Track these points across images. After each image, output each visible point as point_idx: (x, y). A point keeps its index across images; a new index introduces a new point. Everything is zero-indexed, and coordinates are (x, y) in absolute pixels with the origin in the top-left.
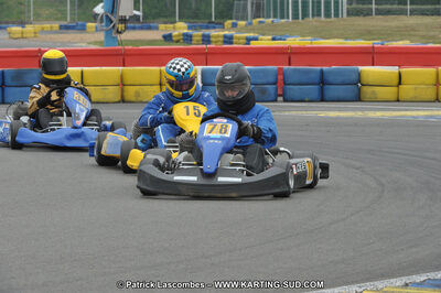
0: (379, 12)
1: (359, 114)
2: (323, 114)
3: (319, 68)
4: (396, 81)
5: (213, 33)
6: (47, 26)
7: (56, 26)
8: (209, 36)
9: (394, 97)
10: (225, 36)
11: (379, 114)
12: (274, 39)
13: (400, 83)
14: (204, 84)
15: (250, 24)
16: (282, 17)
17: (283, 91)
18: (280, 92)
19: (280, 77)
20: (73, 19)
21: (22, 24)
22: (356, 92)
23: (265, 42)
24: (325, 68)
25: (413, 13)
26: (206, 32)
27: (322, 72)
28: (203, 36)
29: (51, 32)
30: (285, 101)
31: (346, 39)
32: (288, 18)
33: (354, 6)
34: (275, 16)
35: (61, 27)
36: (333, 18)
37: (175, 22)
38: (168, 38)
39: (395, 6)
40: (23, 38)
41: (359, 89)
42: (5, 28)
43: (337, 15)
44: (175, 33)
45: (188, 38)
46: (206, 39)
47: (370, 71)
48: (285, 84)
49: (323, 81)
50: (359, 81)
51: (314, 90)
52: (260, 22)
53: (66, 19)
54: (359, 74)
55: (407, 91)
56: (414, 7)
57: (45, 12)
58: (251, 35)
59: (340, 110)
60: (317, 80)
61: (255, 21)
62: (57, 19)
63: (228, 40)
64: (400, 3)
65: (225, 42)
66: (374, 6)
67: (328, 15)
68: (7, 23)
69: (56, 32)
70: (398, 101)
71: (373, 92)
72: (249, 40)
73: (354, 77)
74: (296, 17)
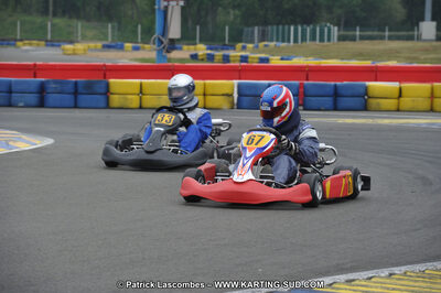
0: (362, 38)
1: (370, 121)
2: (341, 121)
3: (333, 83)
4: (397, 94)
5: (232, 53)
6: (92, 45)
7: (99, 45)
8: (228, 56)
9: (394, 108)
10: (242, 56)
11: (386, 121)
12: (282, 59)
13: (400, 96)
14: (240, 95)
15: (257, 47)
16: (283, 41)
17: (304, 101)
18: (300, 102)
19: (301, 90)
20: (113, 40)
21: (71, 42)
22: (363, 103)
23: (276, 61)
24: (338, 83)
25: (390, 38)
26: (226, 52)
27: (335, 85)
28: (224, 56)
29: (96, 49)
30: (305, 109)
31: (342, 59)
32: (289, 41)
33: (342, 33)
34: (277, 40)
35: (104, 46)
36: (326, 43)
37: (195, 44)
38: (194, 57)
39: (376, 33)
40: (75, 54)
41: (366, 101)
42: (59, 46)
43: (329, 40)
44: (200, 53)
45: (211, 58)
46: (226, 59)
47: (376, 86)
48: (305, 95)
49: (336, 94)
50: (366, 94)
51: (329, 101)
52: (266, 46)
53: (107, 40)
54: (366, 88)
55: (406, 102)
56: (393, 33)
57: (90, 33)
58: (263, 56)
59: (353, 117)
60: (332, 92)
61: (262, 44)
62: (100, 40)
63: (244, 59)
64: (379, 31)
65: (242, 61)
66: (358, 33)
67: (322, 40)
68: (59, 41)
69: (99, 50)
70: (398, 110)
71: (378, 104)
72: (262, 60)
73: (362, 91)
74: (296, 41)
